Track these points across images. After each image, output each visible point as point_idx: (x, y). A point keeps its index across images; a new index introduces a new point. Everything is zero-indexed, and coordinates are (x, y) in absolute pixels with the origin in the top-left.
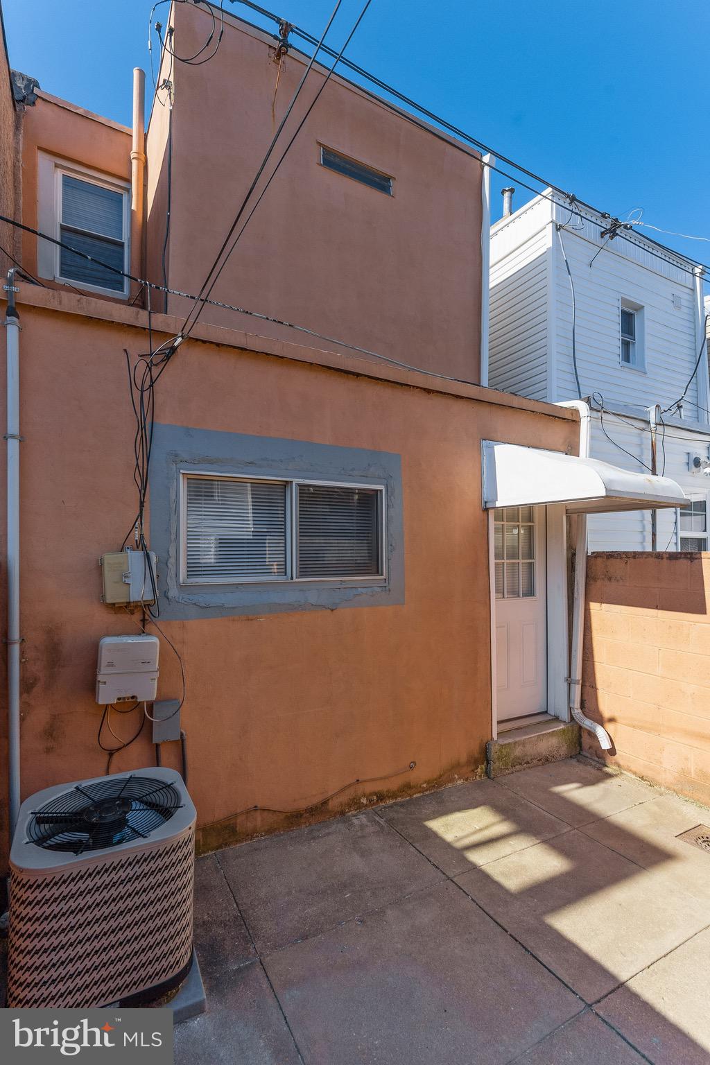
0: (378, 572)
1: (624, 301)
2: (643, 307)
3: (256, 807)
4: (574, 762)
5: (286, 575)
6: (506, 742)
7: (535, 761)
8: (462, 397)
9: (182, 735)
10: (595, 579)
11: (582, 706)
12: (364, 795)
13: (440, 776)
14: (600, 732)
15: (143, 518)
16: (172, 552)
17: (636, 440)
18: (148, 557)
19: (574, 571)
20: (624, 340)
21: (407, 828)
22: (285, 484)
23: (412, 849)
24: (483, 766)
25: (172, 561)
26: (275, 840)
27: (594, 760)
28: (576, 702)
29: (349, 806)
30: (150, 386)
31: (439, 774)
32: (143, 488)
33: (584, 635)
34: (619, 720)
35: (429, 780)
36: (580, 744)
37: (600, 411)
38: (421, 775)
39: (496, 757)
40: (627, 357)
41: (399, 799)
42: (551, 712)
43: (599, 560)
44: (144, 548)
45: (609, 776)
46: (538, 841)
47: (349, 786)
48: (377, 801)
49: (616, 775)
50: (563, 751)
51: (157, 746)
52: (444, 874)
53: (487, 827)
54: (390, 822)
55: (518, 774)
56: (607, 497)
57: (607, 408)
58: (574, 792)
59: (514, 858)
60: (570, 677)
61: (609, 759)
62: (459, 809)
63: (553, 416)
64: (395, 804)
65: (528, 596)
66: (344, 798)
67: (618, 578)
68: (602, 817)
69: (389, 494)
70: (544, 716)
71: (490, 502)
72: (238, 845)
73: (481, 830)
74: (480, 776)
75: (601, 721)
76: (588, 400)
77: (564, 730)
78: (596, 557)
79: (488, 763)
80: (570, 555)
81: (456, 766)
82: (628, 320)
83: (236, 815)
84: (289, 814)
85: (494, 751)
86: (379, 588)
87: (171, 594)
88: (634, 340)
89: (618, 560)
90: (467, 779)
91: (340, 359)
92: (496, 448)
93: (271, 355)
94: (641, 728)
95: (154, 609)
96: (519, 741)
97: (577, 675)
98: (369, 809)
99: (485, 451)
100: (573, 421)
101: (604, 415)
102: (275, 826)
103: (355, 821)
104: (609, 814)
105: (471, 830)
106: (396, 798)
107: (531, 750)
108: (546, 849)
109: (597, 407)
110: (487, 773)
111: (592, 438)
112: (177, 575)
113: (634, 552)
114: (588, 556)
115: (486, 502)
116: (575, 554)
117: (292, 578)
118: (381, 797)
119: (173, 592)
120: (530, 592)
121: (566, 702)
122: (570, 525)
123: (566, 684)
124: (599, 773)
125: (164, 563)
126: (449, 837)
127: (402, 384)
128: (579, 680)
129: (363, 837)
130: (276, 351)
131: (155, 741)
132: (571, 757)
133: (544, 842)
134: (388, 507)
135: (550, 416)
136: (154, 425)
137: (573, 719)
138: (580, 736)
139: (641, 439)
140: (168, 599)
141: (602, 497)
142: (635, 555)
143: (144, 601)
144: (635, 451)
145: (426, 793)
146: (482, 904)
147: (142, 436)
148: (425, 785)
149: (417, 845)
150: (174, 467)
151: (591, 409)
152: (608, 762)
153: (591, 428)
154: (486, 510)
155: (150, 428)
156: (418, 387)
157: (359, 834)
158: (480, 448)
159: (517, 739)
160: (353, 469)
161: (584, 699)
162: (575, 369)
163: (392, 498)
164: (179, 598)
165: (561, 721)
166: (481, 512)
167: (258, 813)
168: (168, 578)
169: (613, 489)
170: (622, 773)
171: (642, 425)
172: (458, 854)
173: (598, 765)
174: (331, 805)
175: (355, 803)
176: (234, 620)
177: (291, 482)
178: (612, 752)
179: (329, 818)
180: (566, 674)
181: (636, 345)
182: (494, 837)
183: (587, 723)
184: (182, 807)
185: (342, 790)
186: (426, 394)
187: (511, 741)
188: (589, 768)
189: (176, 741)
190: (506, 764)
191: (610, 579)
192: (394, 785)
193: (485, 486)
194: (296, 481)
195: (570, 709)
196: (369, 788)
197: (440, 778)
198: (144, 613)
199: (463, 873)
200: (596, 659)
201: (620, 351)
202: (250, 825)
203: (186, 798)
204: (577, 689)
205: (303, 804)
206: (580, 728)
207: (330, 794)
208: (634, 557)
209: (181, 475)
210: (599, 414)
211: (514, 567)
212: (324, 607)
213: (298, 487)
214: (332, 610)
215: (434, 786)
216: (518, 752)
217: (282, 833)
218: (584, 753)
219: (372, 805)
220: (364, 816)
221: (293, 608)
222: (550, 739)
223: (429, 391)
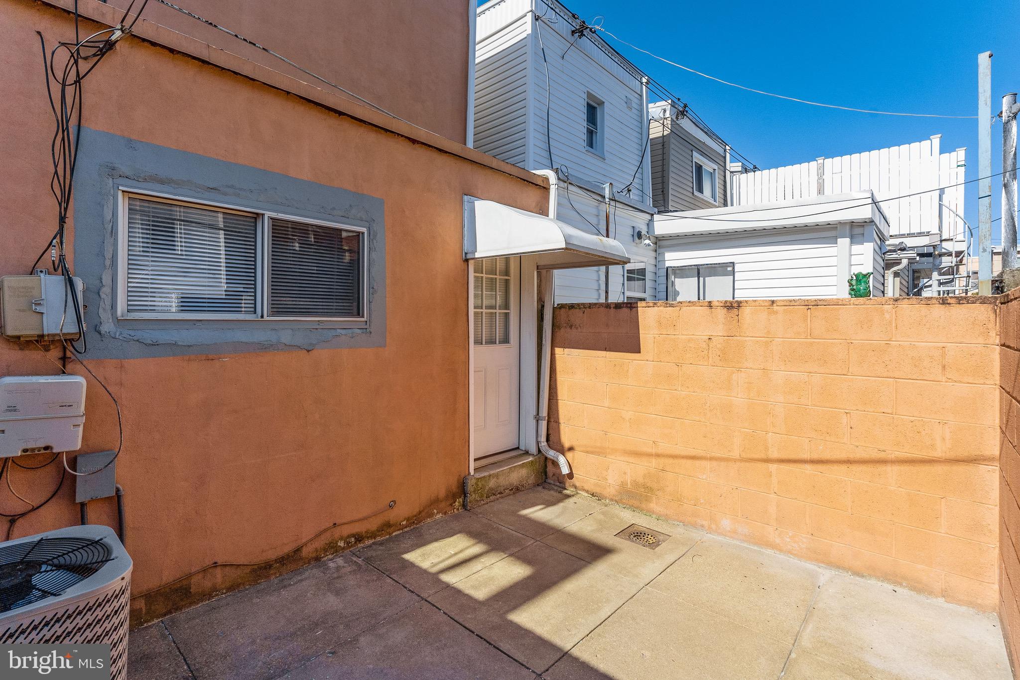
0: (359, 314)
1: (589, 95)
2: (604, 102)
3: (216, 563)
4: (540, 488)
5: (255, 313)
6: (482, 475)
7: (507, 491)
8: (446, 152)
9: (118, 490)
10: (559, 327)
11: (548, 440)
12: (341, 539)
13: (420, 512)
14: (562, 460)
15: (65, 236)
16: (107, 279)
17: (594, 211)
18: (70, 283)
19: (543, 321)
20: (590, 129)
21: (384, 563)
22: (255, 216)
23: (389, 580)
24: (461, 500)
25: (106, 291)
26: (239, 595)
27: (557, 486)
28: (543, 436)
29: (325, 550)
30: (75, 82)
31: (418, 510)
32: (65, 199)
33: (550, 377)
34: (576, 448)
35: (409, 518)
36: (546, 473)
37: (566, 182)
38: (402, 512)
39: (472, 490)
40: (591, 144)
41: (378, 539)
42: (522, 447)
43: (563, 310)
44: (65, 272)
45: (568, 496)
46: (505, 556)
47: (325, 530)
48: (356, 542)
49: (573, 496)
50: (532, 480)
51: (83, 505)
52: (419, 596)
53: (461, 551)
54: (368, 560)
55: (493, 503)
56: (566, 249)
57: (571, 180)
58: (538, 513)
59: (484, 572)
60: (538, 415)
61: (568, 482)
62: (436, 540)
63: (527, 181)
64: (373, 543)
65: (505, 343)
66: (320, 543)
67: (578, 326)
68: (560, 528)
69: (371, 237)
70: (517, 452)
71: (470, 253)
72: (193, 607)
73: (456, 554)
74: (458, 509)
75: (562, 451)
76: (557, 171)
77: (532, 462)
78: (560, 308)
79: (465, 496)
80: (540, 307)
81: (435, 502)
82: (592, 111)
83: (189, 576)
84: (256, 567)
85: (470, 485)
86: (359, 330)
87: (104, 329)
88: (597, 130)
89: (578, 310)
90: (445, 513)
91: (319, 93)
92: (476, 203)
93: (240, 74)
94: (592, 453)
95: (79, 345)
96: (493, 474)
97: (544, 413)
98: (347, 552)
99: (466, 206)
100: (544, 188)
101: (570, 186)
102: (240, 581)
103: (331, 565)
104: (566, 525)
105: (447, 556)
106: (375, 538)
107: (503, 481)
108: (512, 560)
109: (564, 179)
110: (464, 506)
111: (559, 204)
112: (113, 306)
113: (590, 303)
114: (554, 308)
115: (466, 253)
116: (544, 306)
117: (262, 317)
118: (359, 538)
119: (107, 327)
120: (506, 340)
121: (535, 437)
122: (541, 280)
123: (535, 420)
124: (559, 495)
125: (93, 292)
126: (425, 565)
127: (386, 130)
128: (545, 417)
129: (339, 577)
130: (246, 71)
131: (79, 499)
132: (538, 485)
133: (511, 555)
134: (370, 249)
135: (525, 180)
136: (82, 129)
137: (540, 451)
138: (546, 466)
139: (598, 210)
140: (100, 334)
141: (562, 249)
142: (590, 306)
143: (64, 334)
144: (594, 221)
145: (406, 530)
146: (452, 614)
147: (63, 139)
148: (404, 523)
149: (394, 576)
150: (110, 181)
151: (559, 179)
152: (567, 485)
153: (558, 195)
154: (467, 260)
155: (76, 132)
156: (402, 136)
157: (335, 575)
158: (462, 202)
159: (492, 472)
160: (334, 209)
161: (549, 433)
162: (549, 147)
163: (375, 241)
164: (115, 333)
165: (530, 454)
166: (462, 262)
167: (219, 569)
168: (101, 311)
169: (571, 243)
170: (577, 493)
171: (600, 198)
172: (434, 578)
173: (559, 489)
174: (305, 552)
175: (332, 548)
176: (189, 360)
177: (263, 215)
178: (571, 476)
179: (302, 566)
180: (535, 413)
181: (598, 134)
182: (468, 558)
183: (551, 454)
184: (113, 559)
185: (318, 535)
186: (411, 144)
187: (486, 474)
188: (552, 492)
189: (109, 498)
190: (482, 496)
191: (571, 327)
192: (373, 525)
193: (465, 239)
194: (268, 214)
195: (538, 443)
196: (346, 530)
197: (419, 515)
198: (65, 349)
199: (436, 592)
200: (560, 397)
201: (585, 137)
202: (207, 584)
203: (118, 550)
204: (543, 425)
205: (272, 555)
206: (546, 458)
207: (304, 541)
208: (590, 307)
209: (120, 193)
210: (566, 185)
211: (492, 316)
212: (299, 347)
213: (271, 221)
214: (308, 351)
215: (414, 522)
216: (492, 483)
217: (247, 587)
218: (549, 481)
219: (350, 547)
220: (342, 558)
221: (264, 348)
222: (521, 470)
223: (414, 141)
